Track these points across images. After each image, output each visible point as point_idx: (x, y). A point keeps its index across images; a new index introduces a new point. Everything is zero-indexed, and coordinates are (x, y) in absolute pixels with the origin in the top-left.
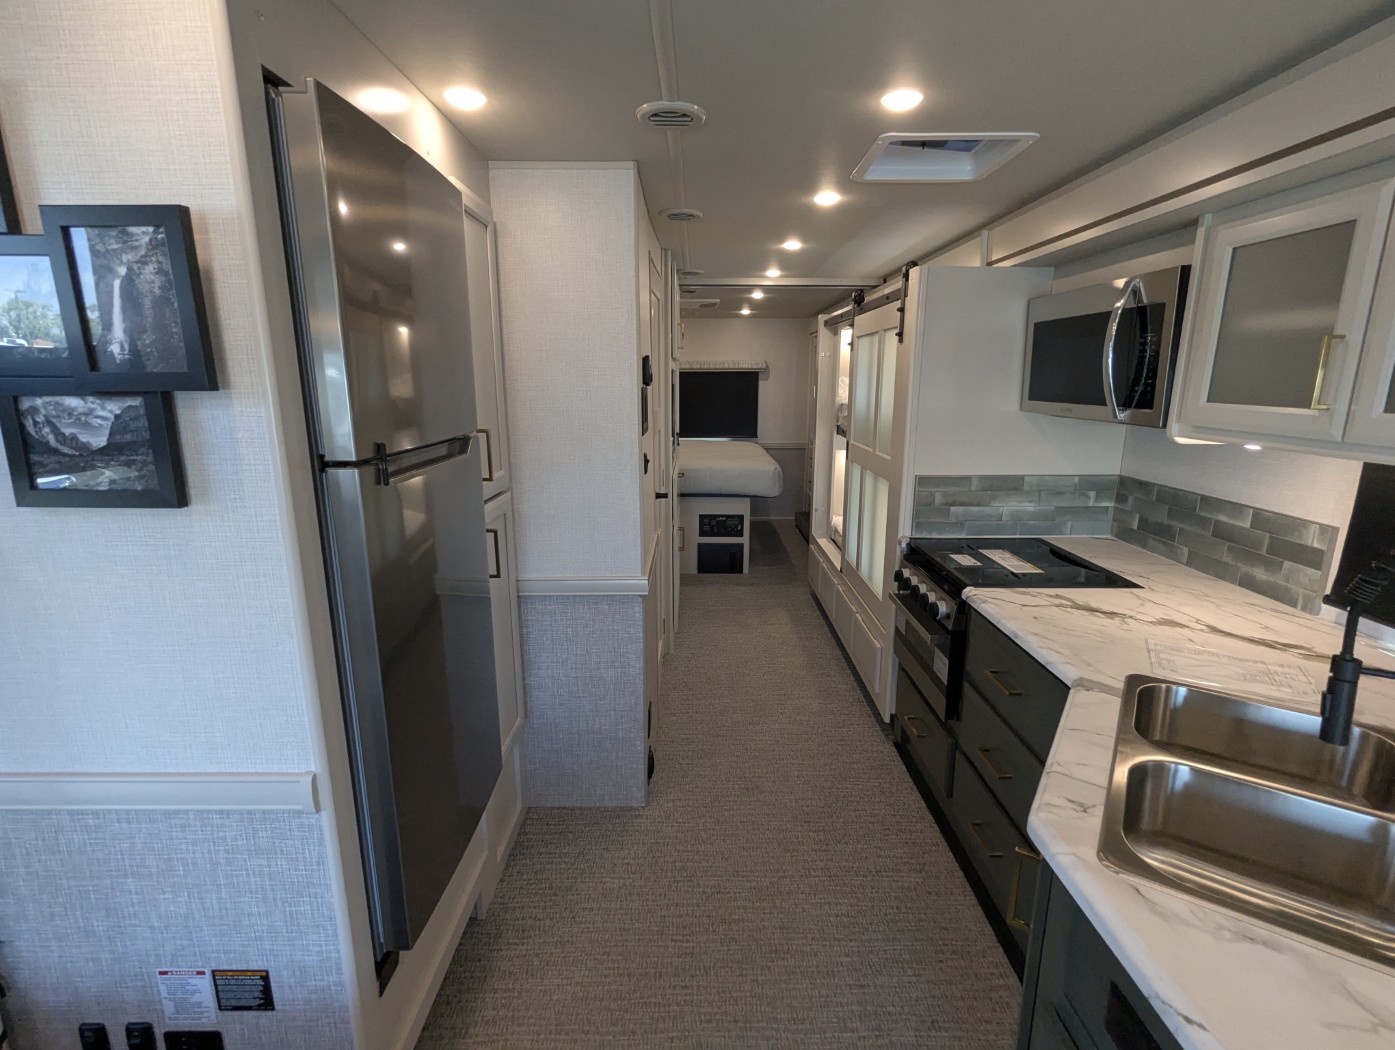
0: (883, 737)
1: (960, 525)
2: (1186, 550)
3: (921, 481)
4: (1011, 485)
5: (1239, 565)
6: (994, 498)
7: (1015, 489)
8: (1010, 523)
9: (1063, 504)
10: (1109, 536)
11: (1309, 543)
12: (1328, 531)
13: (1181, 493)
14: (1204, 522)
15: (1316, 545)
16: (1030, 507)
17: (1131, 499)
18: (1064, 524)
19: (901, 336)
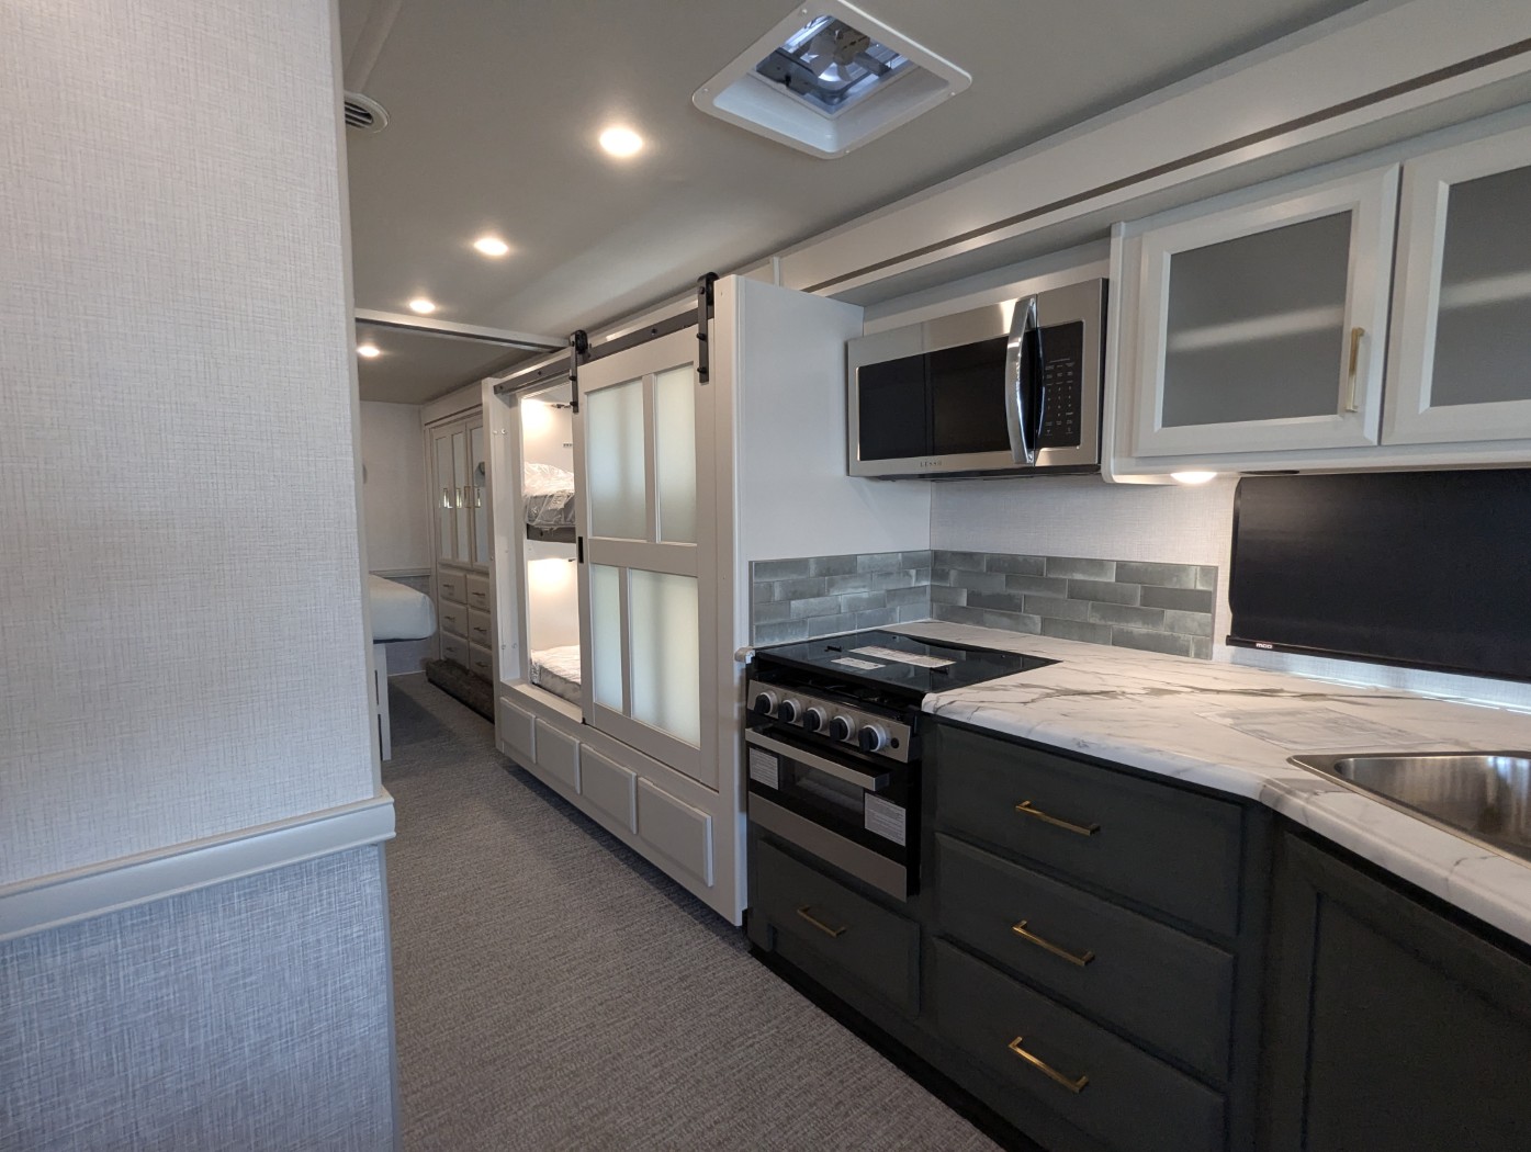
0: (732, 951)
1: (801, 623)
2: (1037, 619)
3: (758, 568)
4: (838, 569)
5: (1110, 623)
6: (831, 585)
7: (850, 572)
8: (848, 615)
9: (891, 587)
10: (929, 619)
11: (1193, 587)
12: (1209, 572)
13: (1021, 559)
14: (1053, 584)
15: (1199, 587)
16: (864, 593)
17: (953, 574)
18: (893, 610)
19: (704, 372)
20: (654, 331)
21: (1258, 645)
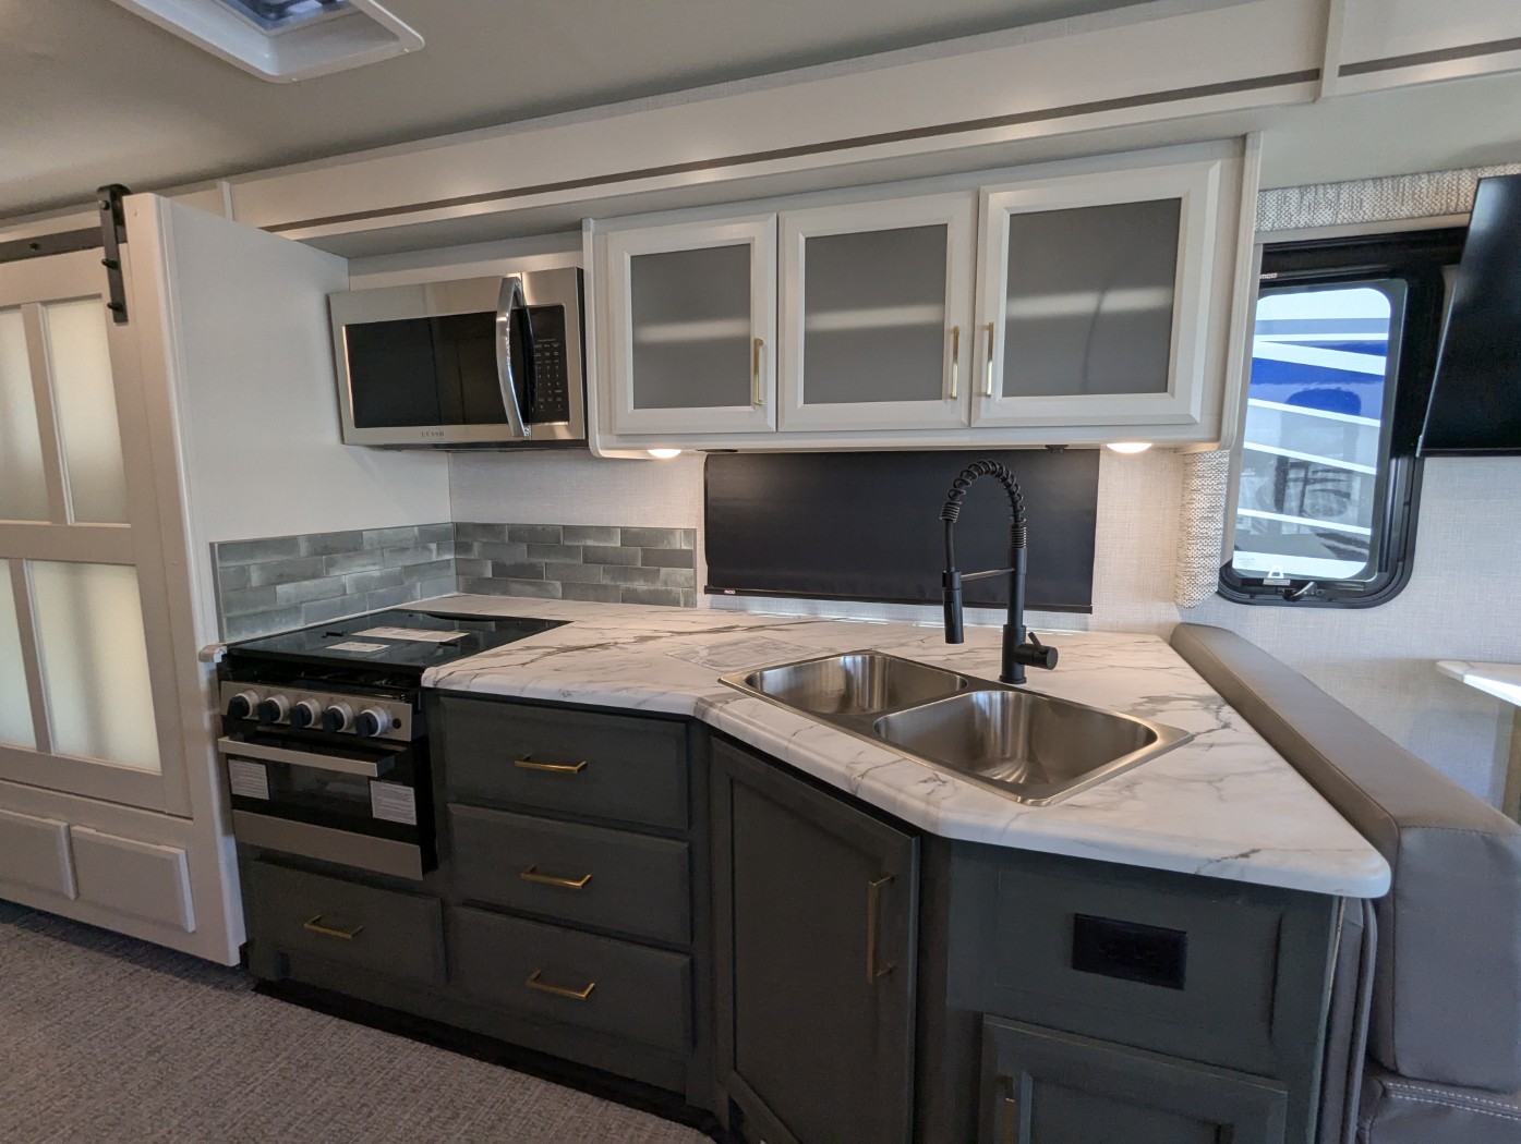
1: (293, 610)
2: (558, 584)
3: (224, 551)
4: (334, 547)
5: (618, 583)
6: (331, 564)
7: (354, 550)
8: (356, 596)
9: (408, 563)
10: (456, 593)
11: (678, 547)
12: (689, 533)
13: (539, 528)
14: (570, 551)
15: (684, 547)
16: (374, 571)
17: (476, 546)
18: (414, 587)
19: (119, 310)
20: (35, 246)
21: (726, 592)
